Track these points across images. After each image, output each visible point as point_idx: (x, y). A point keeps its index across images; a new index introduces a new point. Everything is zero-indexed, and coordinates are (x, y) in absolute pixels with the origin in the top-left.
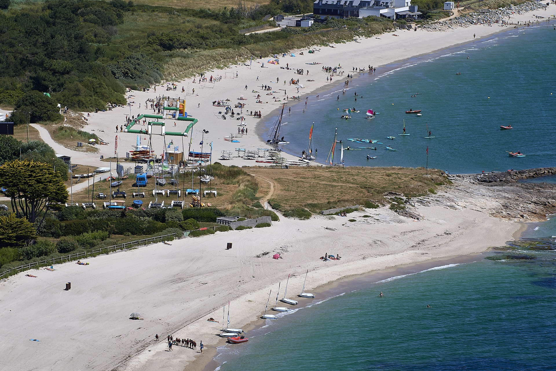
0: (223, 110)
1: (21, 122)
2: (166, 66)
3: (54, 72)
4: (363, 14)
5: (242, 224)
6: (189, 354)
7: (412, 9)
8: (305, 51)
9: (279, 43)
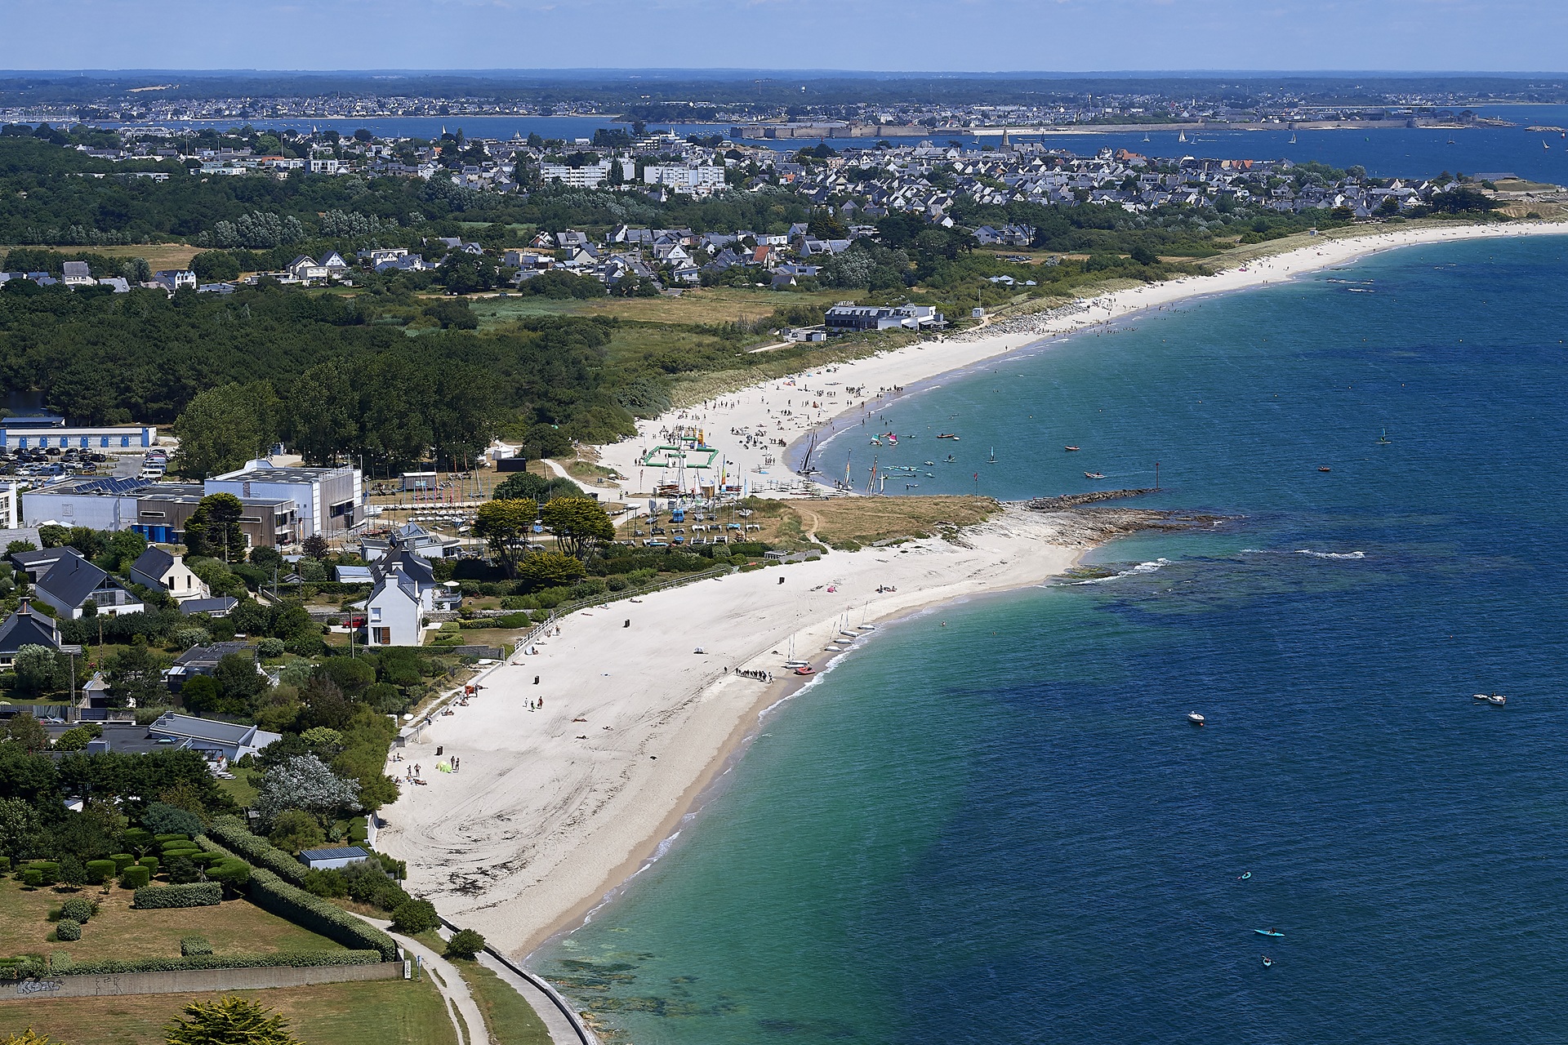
0: (744, 439)
1: (532, 458)
2: (674, 392)
3: (560, 402)
4: (883, 325)
5: (791, 558)
6: (757, 686)
7: (937, 318)
8: (823, 369)
9: (794, 362)
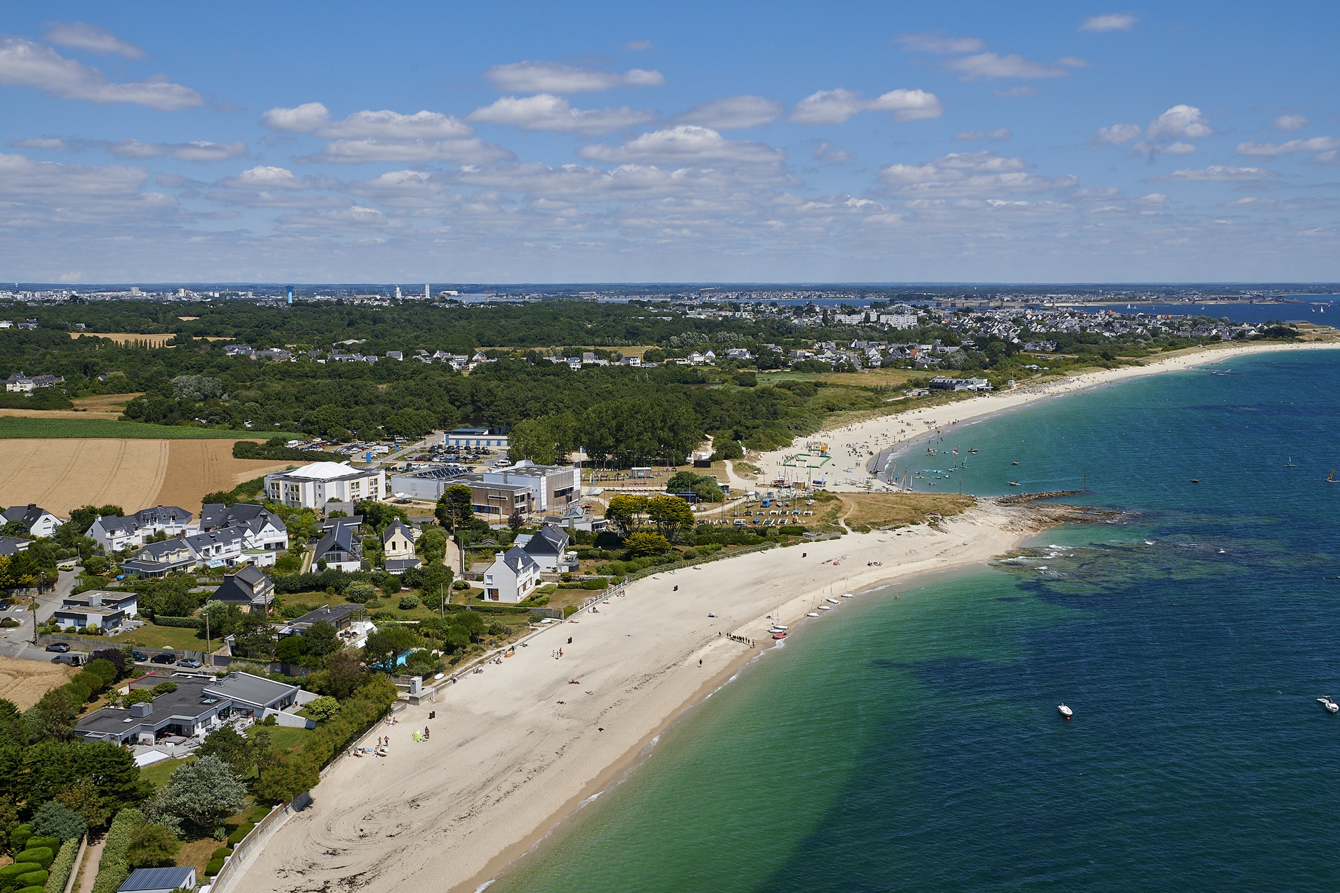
0: (851, 450)
1: (718, 459)
2: (824, 422)
3: (749, 428)
4: (957, 388)
5: (820, 537)
7: (987, 385)
8: (916, 411)
9: (900, 407)
